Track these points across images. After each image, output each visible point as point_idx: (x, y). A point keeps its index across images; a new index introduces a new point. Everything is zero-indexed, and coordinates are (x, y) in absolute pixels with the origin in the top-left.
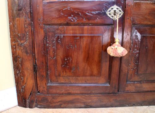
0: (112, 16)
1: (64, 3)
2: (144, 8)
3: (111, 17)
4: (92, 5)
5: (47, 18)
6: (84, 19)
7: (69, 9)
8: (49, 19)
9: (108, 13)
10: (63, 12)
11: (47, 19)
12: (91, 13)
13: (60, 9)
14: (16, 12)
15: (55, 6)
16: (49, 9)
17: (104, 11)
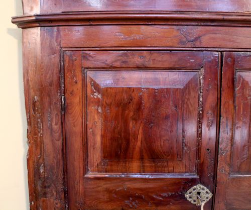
0: (195, 201)
1: (118, 181)
2: (246, 186)
3: (192, 202)
4: (162, 184)
5: (90, 201)
6: (150, 204)
7: (126, 190)
8: (93, 202)
9: (187, 196)
10: (116, 193)
11: (90, 203)
12: (162, 197)
13: (111, 189)
14: (41, 189)
15: (104, 184)
16: (93, 188)
17: (181, 193)
